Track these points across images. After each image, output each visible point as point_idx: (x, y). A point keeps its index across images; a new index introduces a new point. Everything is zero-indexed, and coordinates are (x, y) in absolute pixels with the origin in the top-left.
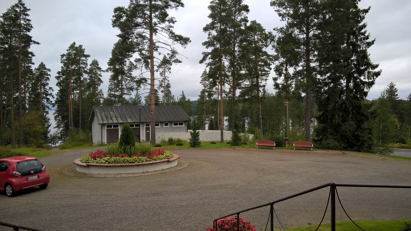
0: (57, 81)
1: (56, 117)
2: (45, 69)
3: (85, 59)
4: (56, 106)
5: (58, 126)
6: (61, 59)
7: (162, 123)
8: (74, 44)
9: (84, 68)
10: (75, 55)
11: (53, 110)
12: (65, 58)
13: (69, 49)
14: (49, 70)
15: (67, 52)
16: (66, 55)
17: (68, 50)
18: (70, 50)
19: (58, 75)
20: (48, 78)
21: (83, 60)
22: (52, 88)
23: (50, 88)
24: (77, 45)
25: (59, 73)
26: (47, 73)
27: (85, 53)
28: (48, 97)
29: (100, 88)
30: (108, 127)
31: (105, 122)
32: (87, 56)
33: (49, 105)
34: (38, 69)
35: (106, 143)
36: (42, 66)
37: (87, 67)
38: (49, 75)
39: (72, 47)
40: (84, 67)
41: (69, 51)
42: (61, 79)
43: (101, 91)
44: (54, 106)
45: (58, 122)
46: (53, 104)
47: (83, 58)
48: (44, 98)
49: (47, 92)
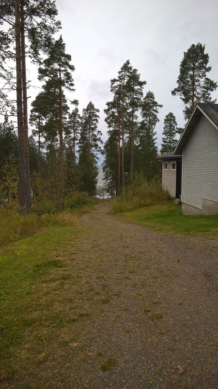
1: (104, 168)
2: (94, 109)
3: (141, 88)
4: (105, 154)
5: (106, 178)
14: (98, 111)
22: (100, 132)
26: (96, 115)
28: (97, 142)
32: (141, 84)
34: (87, 110)
36: (91, 106)
45: (106, 174)
47: (138, 87)
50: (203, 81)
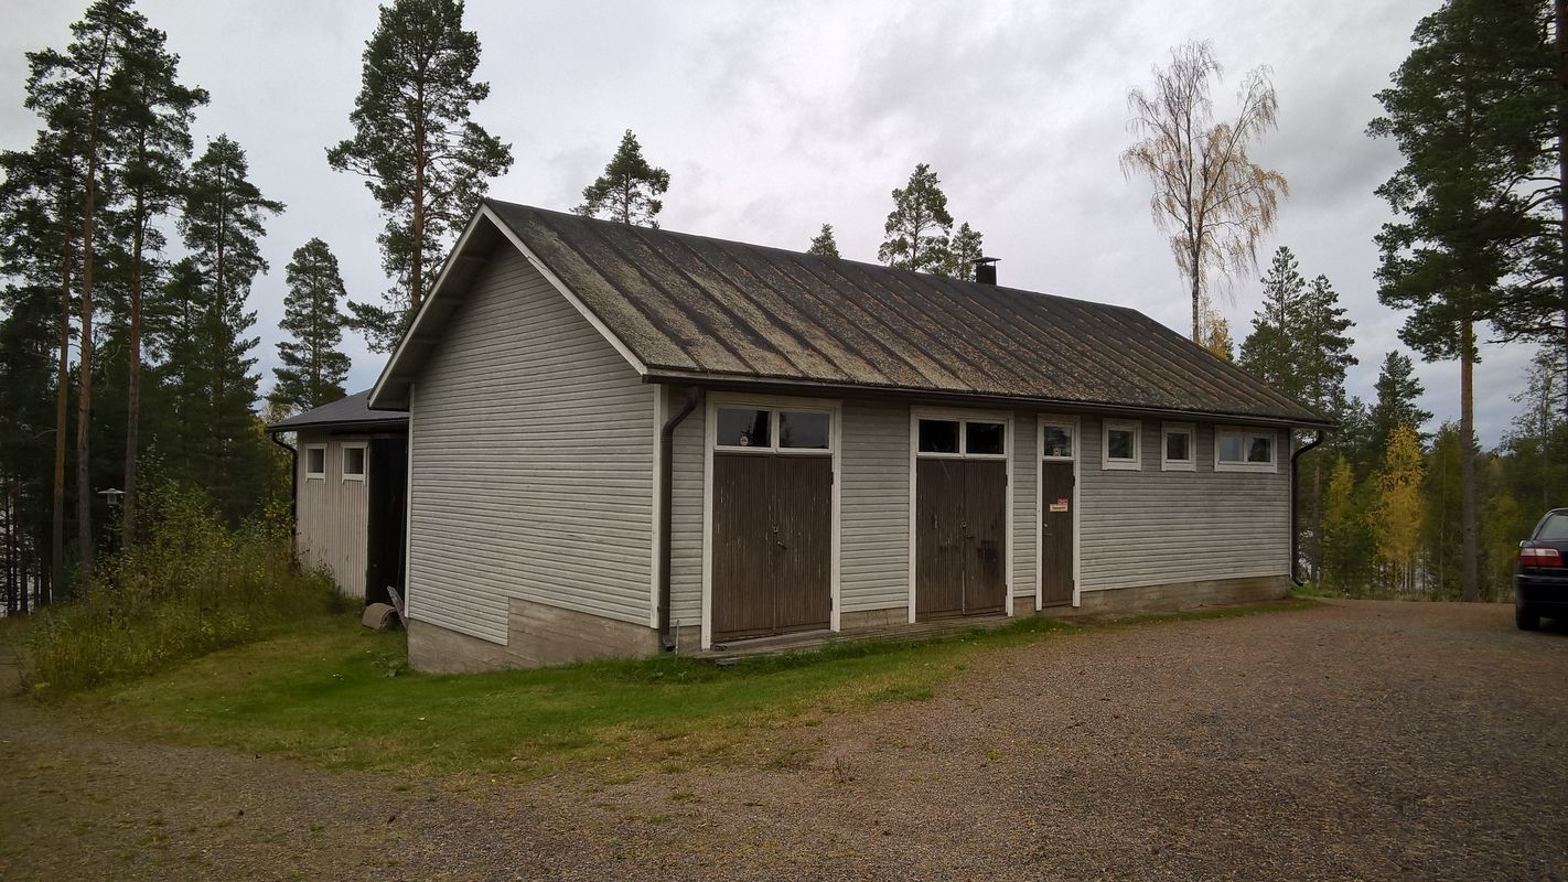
3: (178, 115)
30: (729, 426)
35: (704, 647)
50: (455, 133)
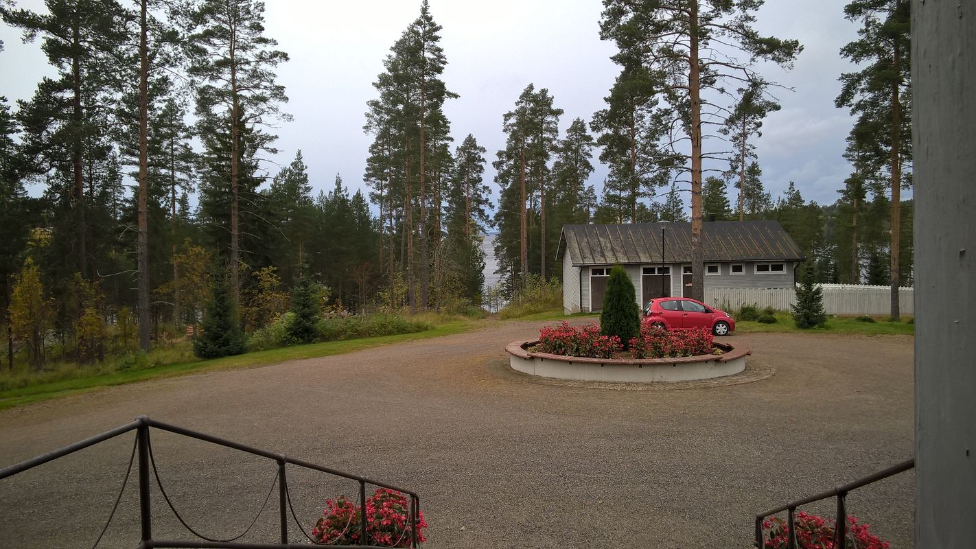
0: (496, 173)
1: (497, 250)
2: (476, 148)
3: (554, 119)
4: (496, 227)
5: (502, 270)
6: (505, 123)
7: (725, 264)
8: (531, 87)
9: (550, 140)
10: (533, 111)
11: (492, 233)
12: (513, 120)
13: (519, 100)
14: (483, 150)
15: (517, 108)
16: (514, 114)
17: (517, 103)
18: (522, 102)
19: (497, 159)
20: (481, 168)
21: (549, 123)
22: (488, 187)
23: (485, 188)
24: (536, 91)
25: (500, 154)
26: (480, 157)
27: (554, 107)
28: (482, 207)
29: (587, 184)
30: (594, 272)
31: (589, 261)
32: (558, 113)
33: (484, 223)
34: (461, 150)
35: (590, 311)
36: (470, 142)
37: (558, 138)
38: (483, 160)
39: (527, 95)
40: (551, 137)
41: (520, 105)
42: (505, 168)
43: (591, 189)
44: (492, 226)
45: (502, 261)
46: (491, 221)
47: (549, 118)
48: (474, 209)
49: (480, 196)
